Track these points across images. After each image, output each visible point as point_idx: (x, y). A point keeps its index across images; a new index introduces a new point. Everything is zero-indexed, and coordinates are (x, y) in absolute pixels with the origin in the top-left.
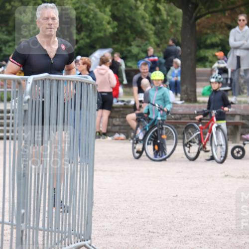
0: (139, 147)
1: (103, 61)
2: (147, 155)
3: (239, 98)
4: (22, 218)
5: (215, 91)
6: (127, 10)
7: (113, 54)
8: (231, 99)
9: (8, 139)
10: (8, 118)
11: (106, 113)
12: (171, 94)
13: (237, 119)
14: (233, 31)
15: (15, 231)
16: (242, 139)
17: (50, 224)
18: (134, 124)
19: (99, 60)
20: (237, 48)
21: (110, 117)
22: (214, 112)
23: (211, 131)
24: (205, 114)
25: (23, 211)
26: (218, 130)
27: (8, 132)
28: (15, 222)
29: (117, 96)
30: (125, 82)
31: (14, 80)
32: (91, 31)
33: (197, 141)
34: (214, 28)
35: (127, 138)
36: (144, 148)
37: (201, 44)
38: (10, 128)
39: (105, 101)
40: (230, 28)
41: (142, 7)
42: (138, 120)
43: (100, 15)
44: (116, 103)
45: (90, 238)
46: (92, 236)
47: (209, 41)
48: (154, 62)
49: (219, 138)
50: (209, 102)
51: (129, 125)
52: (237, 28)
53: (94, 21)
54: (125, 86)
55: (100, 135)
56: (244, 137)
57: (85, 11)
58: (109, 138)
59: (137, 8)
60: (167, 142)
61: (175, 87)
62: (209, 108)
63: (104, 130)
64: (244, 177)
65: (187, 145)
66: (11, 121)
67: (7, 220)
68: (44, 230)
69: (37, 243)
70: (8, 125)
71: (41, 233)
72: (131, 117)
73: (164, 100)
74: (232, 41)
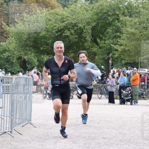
1: (35, 73)
2: (47, 98)
4: (12, 115)
6: (41, 59)
7: (37, 71)
9: (8, 93)
10: (7, 88)
11: (35, 87)
15: (10, 119)
16: (72, 94)
19: (34, 72)
21: (37, 88)
25: (12, 113)
27: (8, 92)
28: (10, 116)
29: (39, 82)
30: (41, 78)
31: (10, 77)
32: (32, 64)
36: (46, 96)
38: (9, 91)
39: (35, 83)
41: (45, 58)
43: (34, 60)
44: (38, 84)
45: (31, 121)
46: (32, 120)
51: (42, 90)
53: (32, 62)
54: (41, 79)
55: (34, 92)
56: (73, 93)
57: (30, 59)
58: (36, 93)
59: (44, 58)
63: (35, 91)
64: (73, 104)
66: (9, 89)
67: (8, 115)
68: (18, 119)
70: (8, 90)
71: (17, 119)
72: (43, 88)
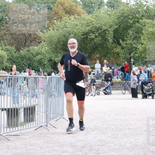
3: (98, 81)
5: (92, 79)
8: (96, 81)
13: (98, 86)
15: (45, 114)
16: (99, 90)
17: (54, 113)
22: (92, 84)
23: (91, 89)
24: (90, 85)
25: (47, 109)
26: (93, 88)
28: (45, 112)
33: (88, 91)
40: (95, 64)
45: (63, 115)
49: (93, 90)
50: (91, 82)
52: (97, 64)
62: (91, 83)
65: (86, 92)
67: (43, 111)
69: (51, 117)
71: (51, 115)
74: (96, 67)
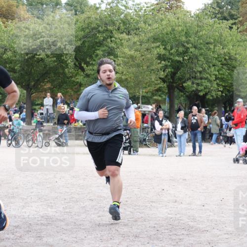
0: (10, 142)
2: (13, 145)
3: (48, 124)
5: (39, 121)
12: (22, 123)
13: (47, 132)
14: (45, 99)
18: (7, 133)
20: (47, 105)
22: (38, 129)
23: (36, 136)
24: (34, 130)
26: (39, 136)
33: (31, 140)
34: (38, 98)
35: (5, 138)
37: (33, 104)
40: (44, 98)
42: (9, 132)
47: (36, 103)
48: (15, 110)
49: (40, 139)
52: (47, 98)
60: (20, 140)
61: (23, 120)
62: (36, 127)
65: (28, 141)
72: (7, 131)
73: (19, 124)
74: (45, 103)
